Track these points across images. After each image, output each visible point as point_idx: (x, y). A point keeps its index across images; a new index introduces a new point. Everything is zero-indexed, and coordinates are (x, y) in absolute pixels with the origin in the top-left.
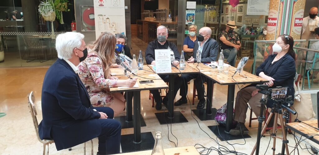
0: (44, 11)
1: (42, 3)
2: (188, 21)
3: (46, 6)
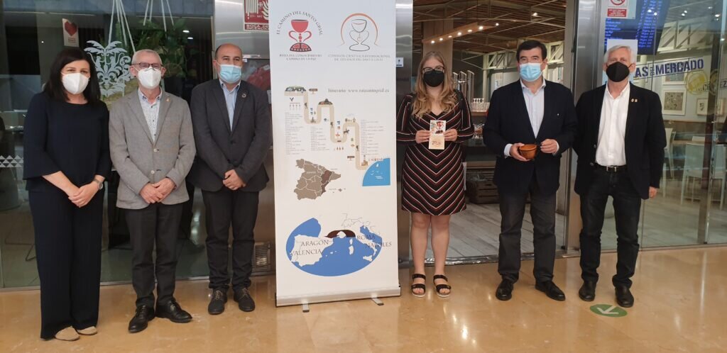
1: (91, 45)
3: (105, 54)
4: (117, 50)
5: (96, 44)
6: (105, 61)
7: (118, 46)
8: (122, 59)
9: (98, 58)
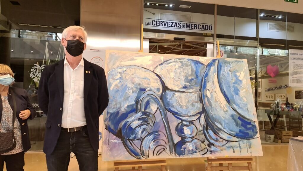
0: (37, 76)
1: (36, 66)
6: (40, 71)
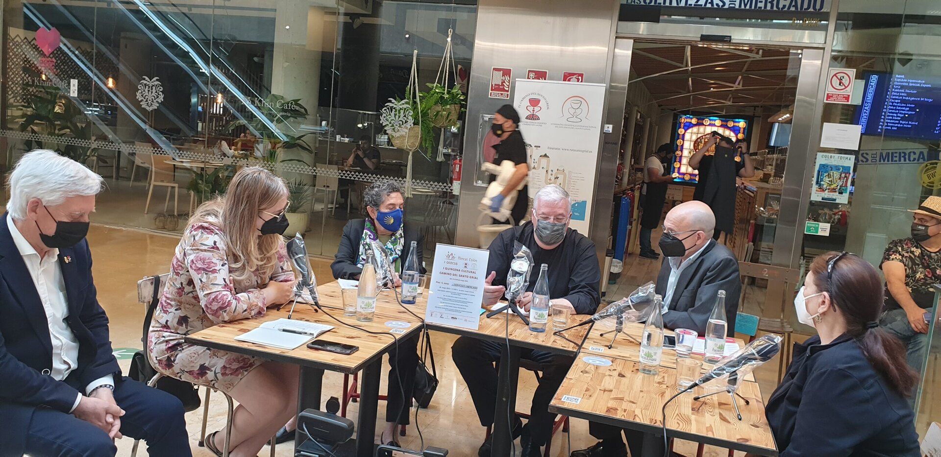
0: (393, 122)
1: (390, 101)
2: (821, 189)
3: (398, 109)
4: (405, 106)
5: (393, 101)
6: (397, 113)
7: (406, 103)
8: (407, 113)
9: (394, 110)
